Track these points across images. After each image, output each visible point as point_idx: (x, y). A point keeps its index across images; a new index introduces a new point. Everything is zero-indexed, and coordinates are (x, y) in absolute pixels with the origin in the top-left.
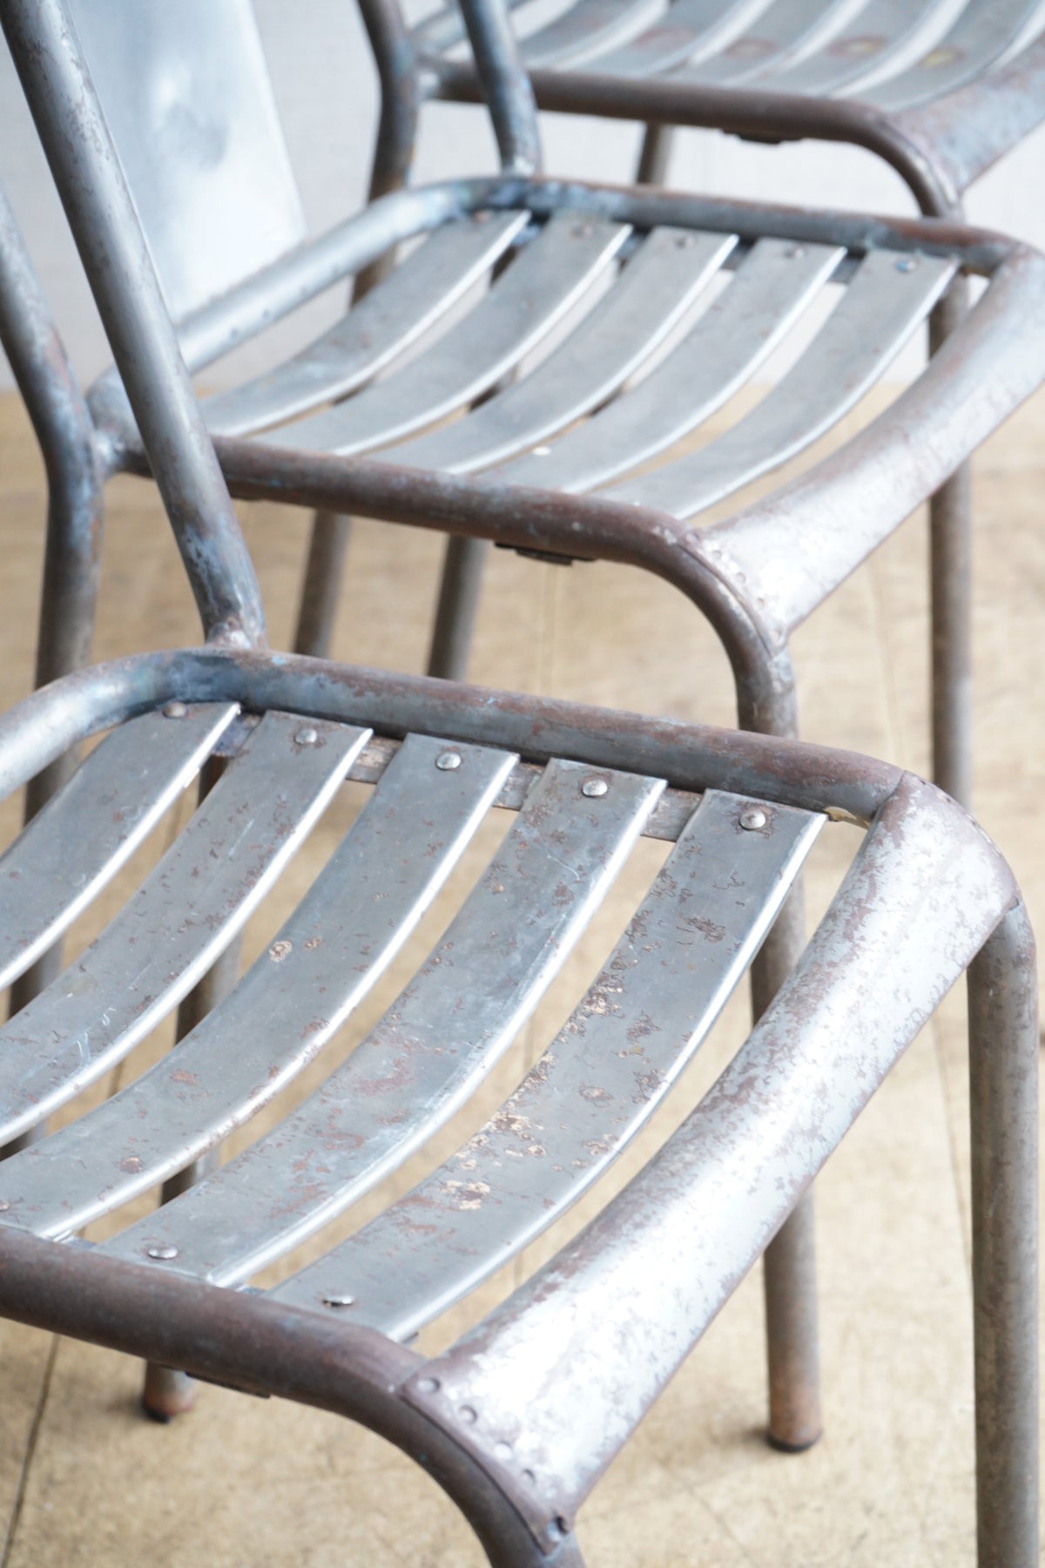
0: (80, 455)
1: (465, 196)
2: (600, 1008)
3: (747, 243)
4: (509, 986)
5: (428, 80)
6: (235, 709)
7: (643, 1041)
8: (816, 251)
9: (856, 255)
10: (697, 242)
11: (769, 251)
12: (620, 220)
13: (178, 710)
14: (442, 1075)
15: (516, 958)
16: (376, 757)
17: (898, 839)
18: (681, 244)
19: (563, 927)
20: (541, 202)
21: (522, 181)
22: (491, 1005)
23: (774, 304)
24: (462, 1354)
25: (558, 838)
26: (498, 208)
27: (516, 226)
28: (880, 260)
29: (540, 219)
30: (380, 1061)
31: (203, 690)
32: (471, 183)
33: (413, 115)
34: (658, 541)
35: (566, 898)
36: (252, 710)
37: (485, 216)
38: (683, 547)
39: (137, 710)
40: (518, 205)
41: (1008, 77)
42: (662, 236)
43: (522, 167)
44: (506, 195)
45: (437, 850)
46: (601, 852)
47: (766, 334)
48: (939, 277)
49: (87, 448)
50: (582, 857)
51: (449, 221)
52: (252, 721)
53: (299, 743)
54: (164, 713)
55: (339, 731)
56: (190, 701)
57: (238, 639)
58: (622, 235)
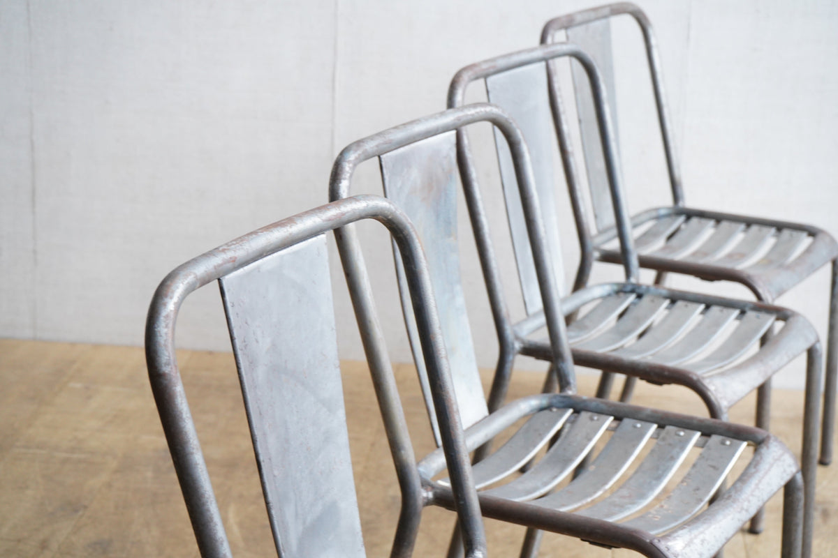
0: (511, 346)
1: (615, 288)
2: (685, 484)
3: (708, 307)
4: (659, 478)
5: (596, 254)
6: (571, 411)
7: (697, 492)
8: (730, 311)
9: (743, 313)
10: (691, 306)
11: (715, 310)
12: (666, 298)
13: (555, 410)
14: (643, 496)
15: (660, 472)
16: (615, 424)
17: (768, 448)
18: (686, 306)
19: (672, 466)
20: (640, 291)
21: (633, 285)
22: (654, 482)
23: (718, 324)
24: (666, 536)
25: (670, 445)
26: (625, 292)
27: (632, 298)
28: (751, 315)
29: (640, 296)
30: (625, 492)
31: (561, 405)
32: (618, 284)
33: (590, 265)
34: (691, 379)
35: (673, 459)
36: (577, 411)
37: (622, 295)
38: (699, 380)
39: (542, 409)
40: (632, 291)
41: (788, 268)
42: (680, 304)
43: (633, 280)
44: (629, 288)
45: (635, 446)
46: (683, 449)
47: (715, 332)
48: (770, 321)
49: (513, 344)
50: (677, 449)
51: (609, 295)
52: (576, 415)
53: (592, 419)
54: (551, 410)
55: (603, 417)
56: (558, 408)
57: (570, 393)
58: (667, 302)
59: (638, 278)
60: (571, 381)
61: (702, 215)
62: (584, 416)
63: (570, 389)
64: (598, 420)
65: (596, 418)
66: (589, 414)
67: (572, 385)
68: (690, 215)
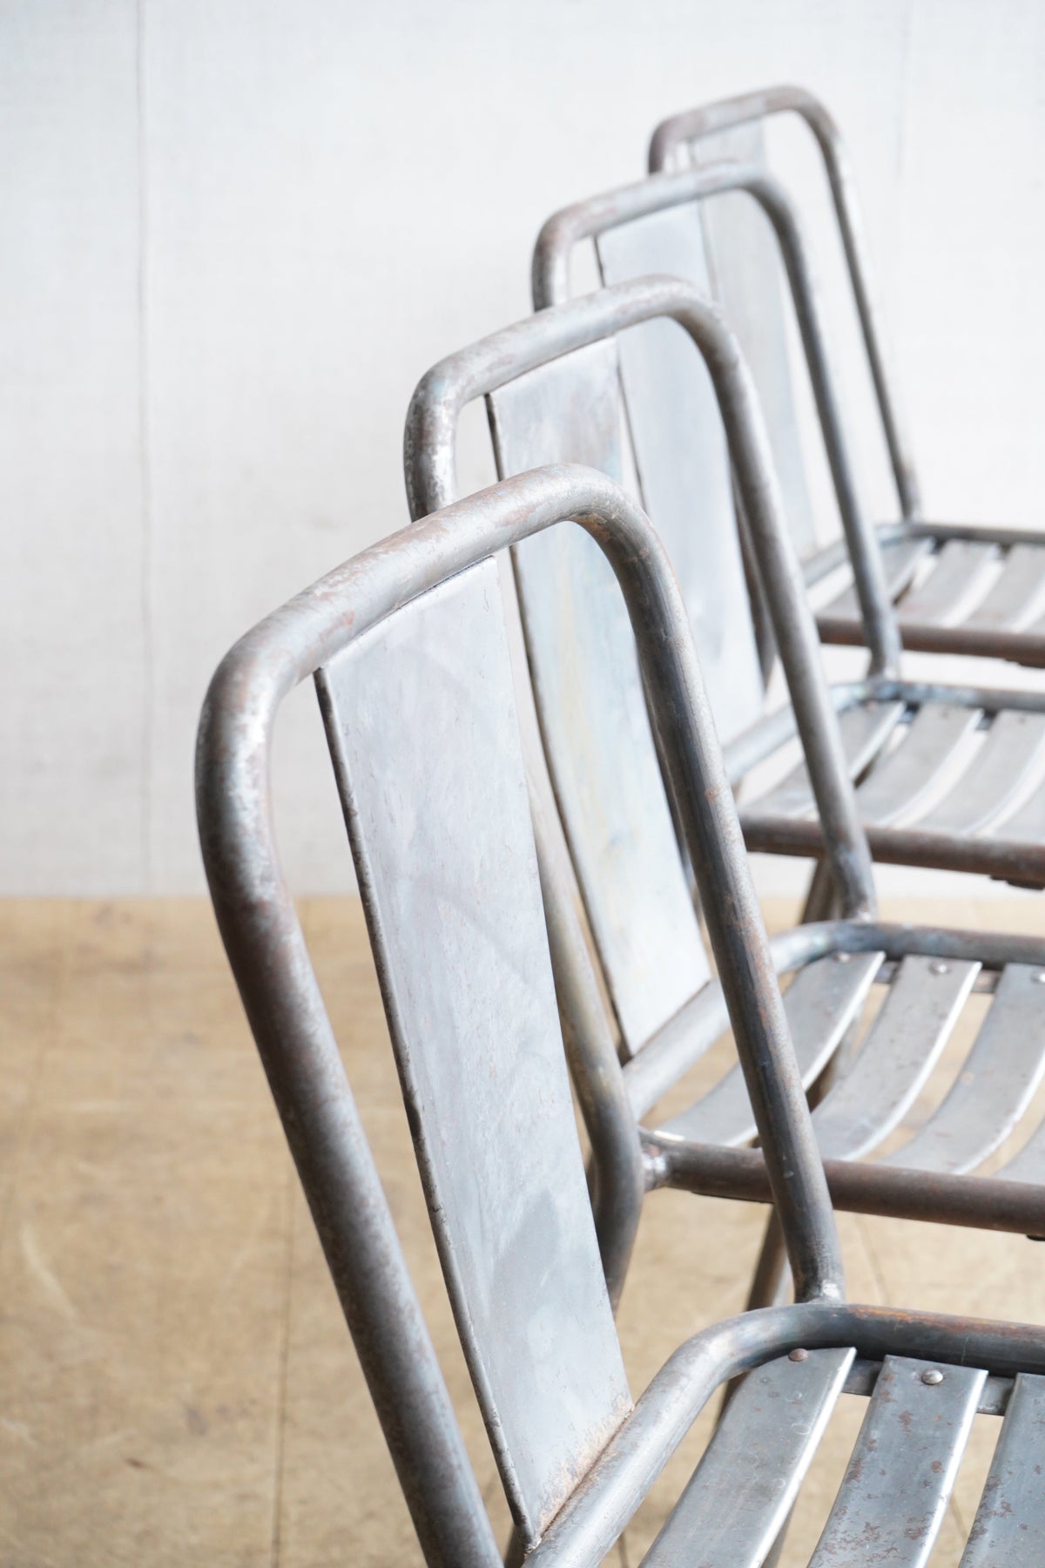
1: (858, 691)
6: (880, 956)
10: (1033, 719)
12: (972, 706)
13: (844, 957)
16: (987, 979)
18: (1022, 721)
20: (914, 696)
21: (892, 684)
26: (881, 701)
27: (898, 711)
29: (913, 708)
31: (857, 945)
36: (895, 957)
37: (873, 707)
39: (814, 958)
40: (896, 698)
42: (1006, 718)
43: (889, 673)
44: (885, 692)
51: (846, 708)
52: (895, 962)
53: (933, 971)
54: (836, 959)
55: (958, 965)
56: (849, 952)
57: (866, 917)
58: (976, 717)
59: (898, 670)
60: (868, 890)
61: (968, 536)
62: (913, 966)
63: (866, 910)
64: (948, 972)
65: (942, 968)
66: (925, 962)
67: (870, 902)
68: (941, 538)
